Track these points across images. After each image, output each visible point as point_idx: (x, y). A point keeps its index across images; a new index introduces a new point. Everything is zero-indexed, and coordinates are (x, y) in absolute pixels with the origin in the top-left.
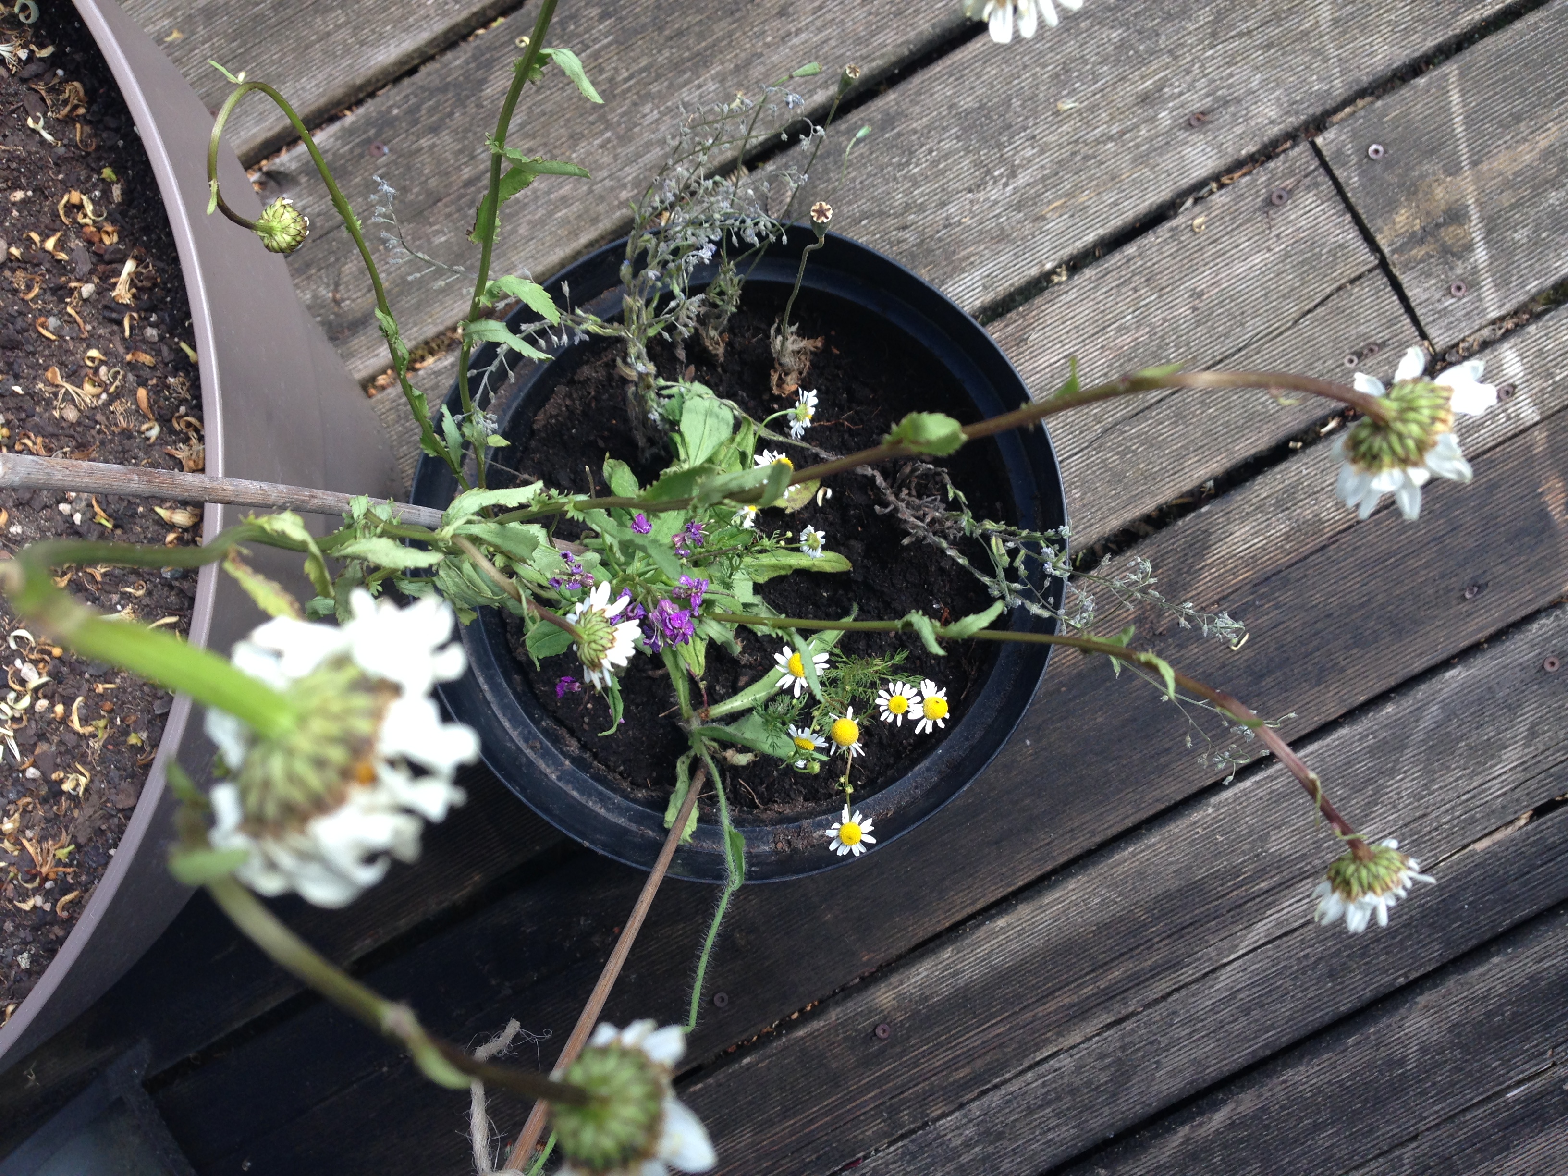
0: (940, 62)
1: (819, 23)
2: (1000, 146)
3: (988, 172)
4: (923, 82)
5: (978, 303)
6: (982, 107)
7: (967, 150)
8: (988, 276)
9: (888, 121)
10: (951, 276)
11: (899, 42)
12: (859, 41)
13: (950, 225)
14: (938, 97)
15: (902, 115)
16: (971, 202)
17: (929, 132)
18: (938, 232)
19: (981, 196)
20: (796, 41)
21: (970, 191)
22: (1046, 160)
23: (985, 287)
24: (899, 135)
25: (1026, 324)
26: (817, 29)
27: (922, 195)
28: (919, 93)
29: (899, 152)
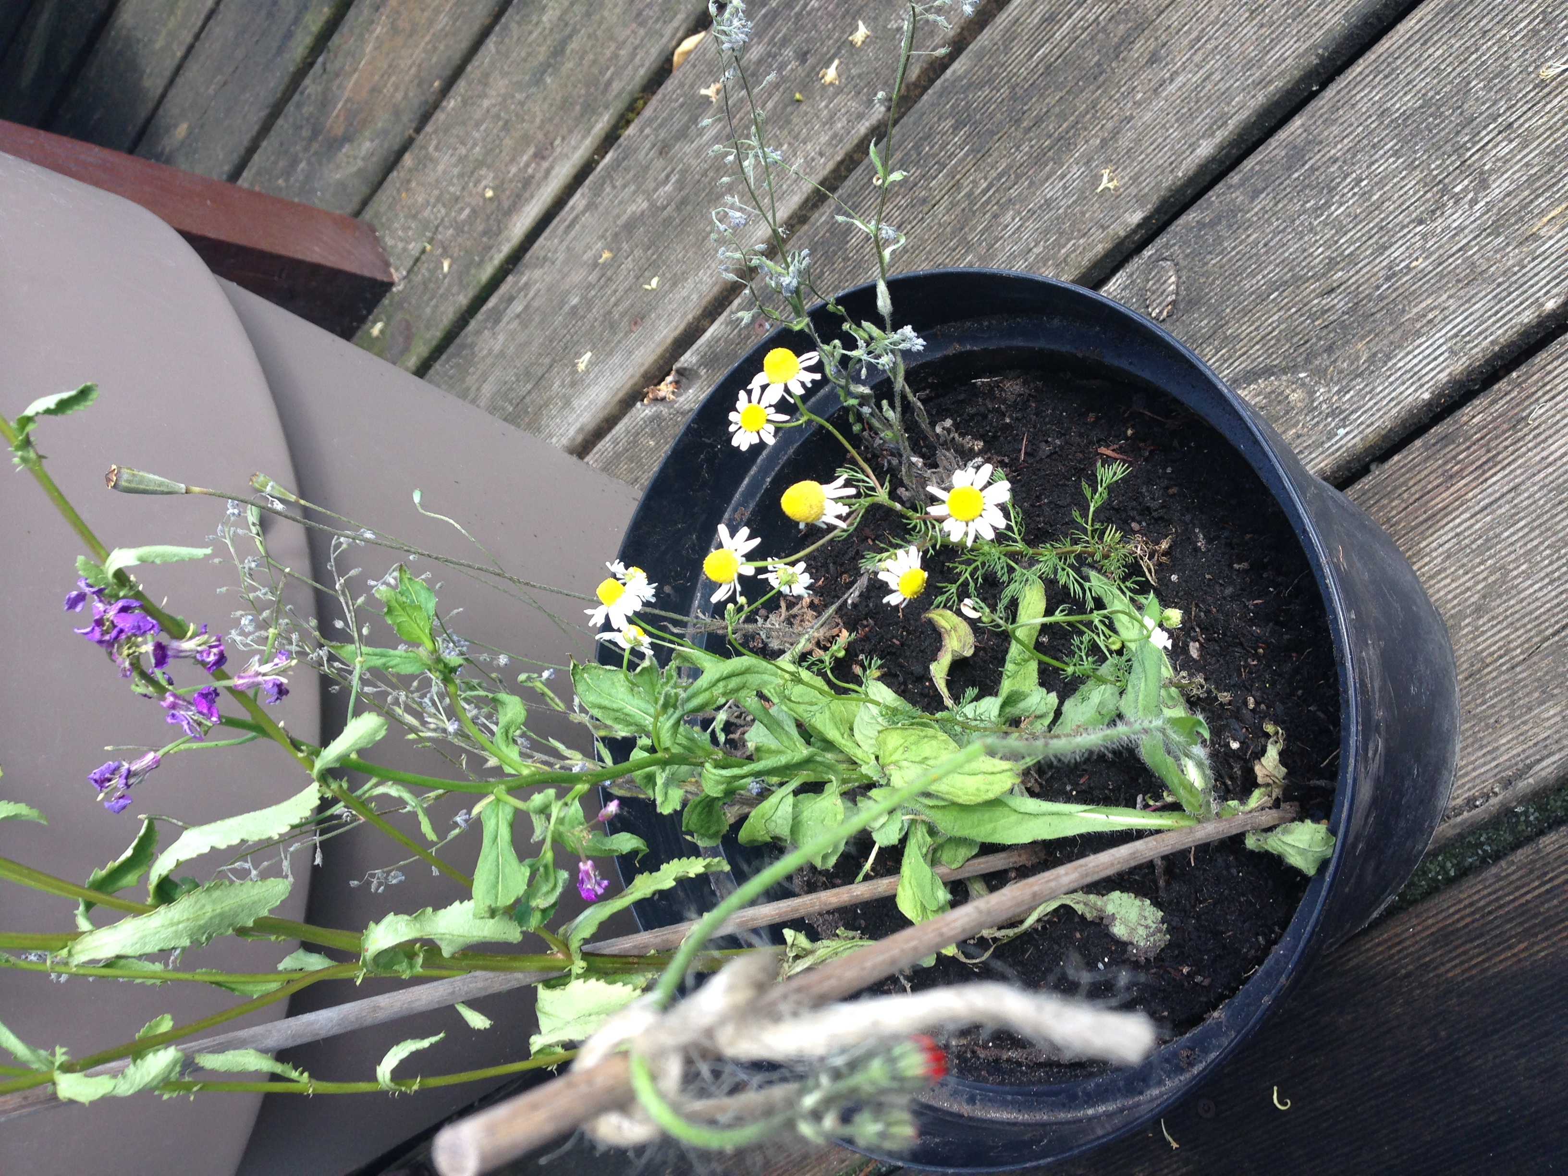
0: (1361, 61)
1: (1197, 58)
2: (1459, 149)
3: (1444, 191)
4: (1338, 92)
5: (1443, 377)
6: (1427, 104)
7: (1411, 167)
8: (1456, 335)
9: (1297, 156)
10: (1400, 346)
11: (1301, 50)
12: (1250, 65)
13: (1394, 274)
14: (1363, 107)
15: (1314, 142)
16: (1424, 237)
17: (1354, 156)
18: (1378, 287)
19: (1438, 224)
20: (1172, 88)
21: (1421, 222)
22: (1532, 154)
23: (1452, 352)
24: (1313, 169)
25: (1523, 395)
26: (1197, 65)
27: (1351, 242)
28: (1335, 109)
29: (1314, 192)
